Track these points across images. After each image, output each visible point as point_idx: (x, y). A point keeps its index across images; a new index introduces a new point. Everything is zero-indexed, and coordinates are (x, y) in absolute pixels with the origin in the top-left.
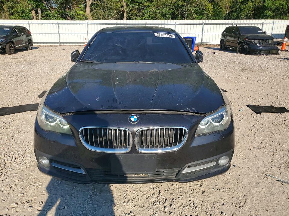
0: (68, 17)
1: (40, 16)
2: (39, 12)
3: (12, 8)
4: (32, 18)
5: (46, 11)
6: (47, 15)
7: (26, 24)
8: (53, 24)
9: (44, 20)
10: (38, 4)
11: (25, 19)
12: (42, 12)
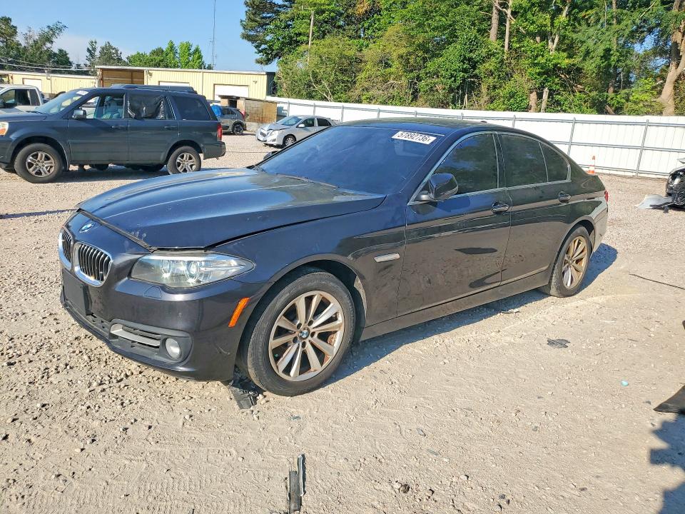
0: (608, 108)
1: (544, 105)
2: (545, 96)
3: (495, 87)
4: (527, 109)
5: (559, 94)
6: (558, 103)
7: (509, 119)
8: (562, 121)
9: (550, 112)
10: (545, 79)
11: (511, 110)
12: (550, 95)
